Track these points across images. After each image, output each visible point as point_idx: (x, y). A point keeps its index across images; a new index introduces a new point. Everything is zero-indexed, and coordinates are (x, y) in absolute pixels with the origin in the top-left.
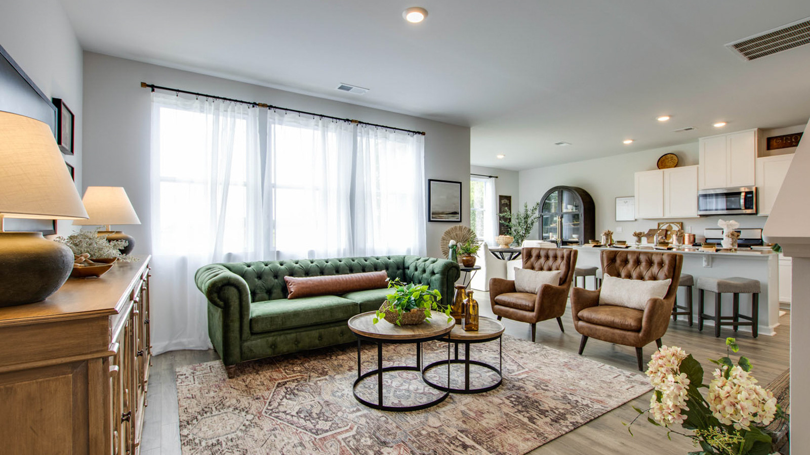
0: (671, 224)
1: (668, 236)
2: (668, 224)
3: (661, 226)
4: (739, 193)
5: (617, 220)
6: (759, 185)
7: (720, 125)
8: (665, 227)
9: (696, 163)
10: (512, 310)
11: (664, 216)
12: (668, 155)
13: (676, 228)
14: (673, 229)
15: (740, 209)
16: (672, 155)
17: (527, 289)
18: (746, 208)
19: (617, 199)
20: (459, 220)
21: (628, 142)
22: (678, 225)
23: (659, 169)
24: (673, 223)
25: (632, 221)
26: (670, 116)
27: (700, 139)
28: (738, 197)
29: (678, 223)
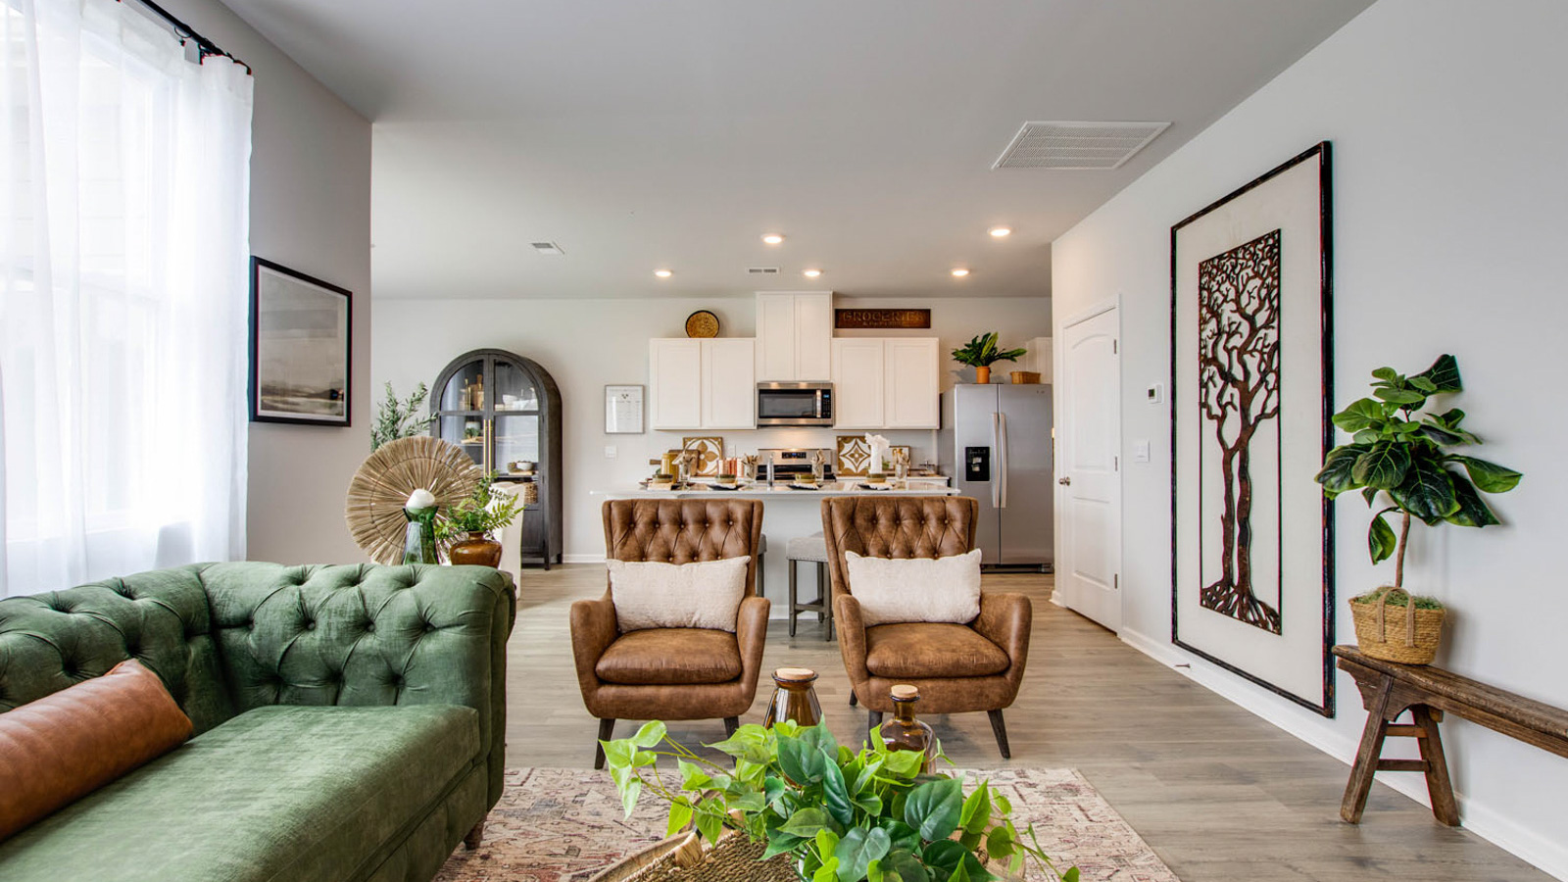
0: (705, 441)
1: (701, 463)
2: (700, 442)
3: (689, 443)
4: (814, 392)
5: (608, 431)
6: (835, 380)
7: (812, 274)
8: (694, 446)
9: (751, 334)
10: (665, 692)
11: (701, 425)
12: (702, 314)
13: (712, 448)
14: (709, 450)
15: (815, 417)
16: (708, 315)
17: (667, 618)
18: (823, 417)
19: (608, 388)
20: (343, 419)
21: (663, 274)
22: (716, 443)
23: (690, 337)
24: (707, 439)
25: (638, 433)
26: (783, 236)
27: (758, 293)
28: (811, 397)
29: (716, 439)
